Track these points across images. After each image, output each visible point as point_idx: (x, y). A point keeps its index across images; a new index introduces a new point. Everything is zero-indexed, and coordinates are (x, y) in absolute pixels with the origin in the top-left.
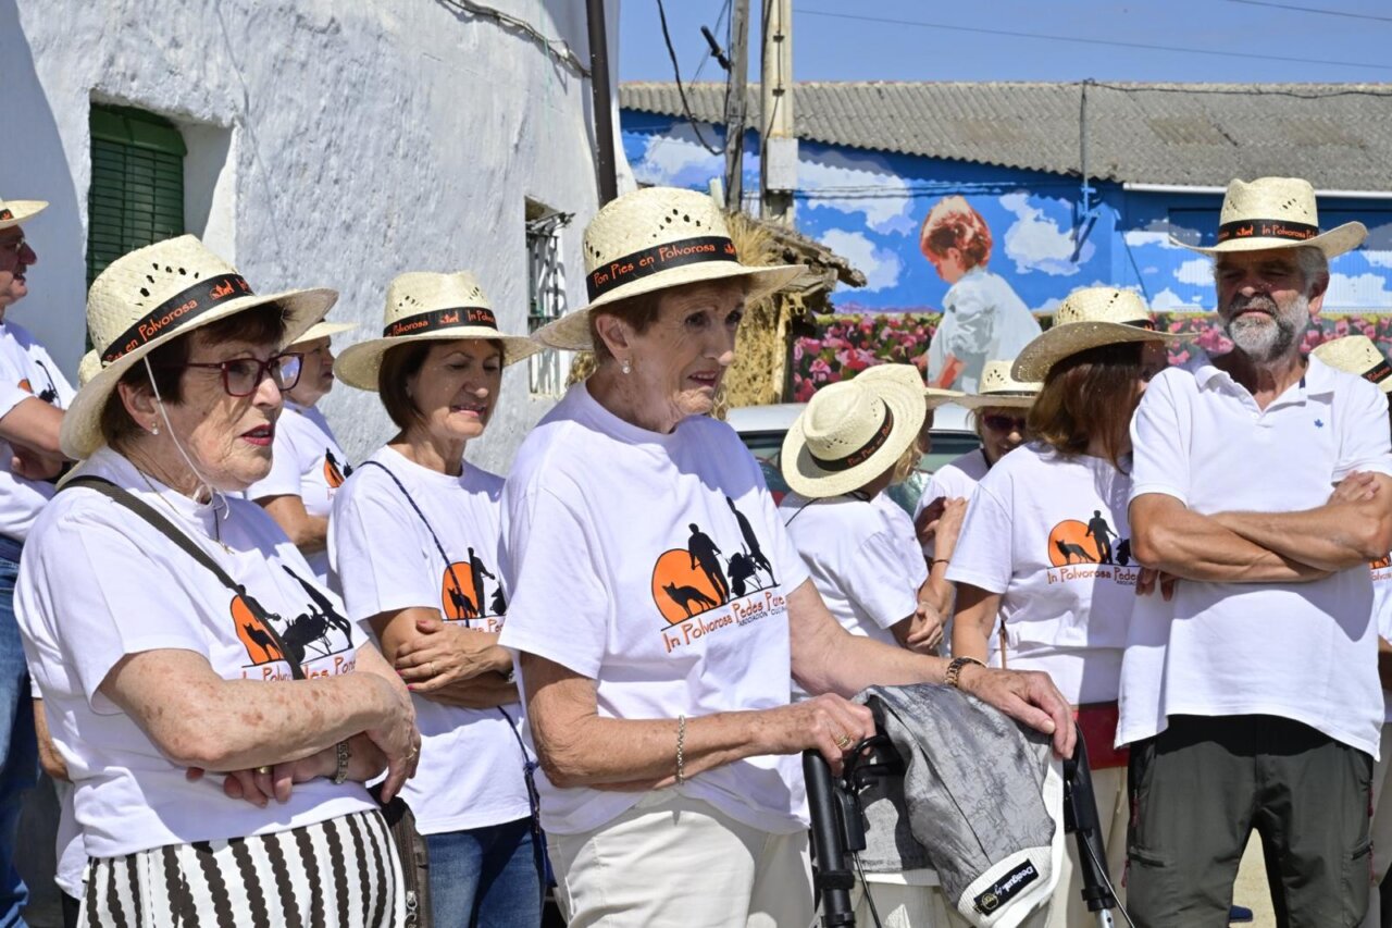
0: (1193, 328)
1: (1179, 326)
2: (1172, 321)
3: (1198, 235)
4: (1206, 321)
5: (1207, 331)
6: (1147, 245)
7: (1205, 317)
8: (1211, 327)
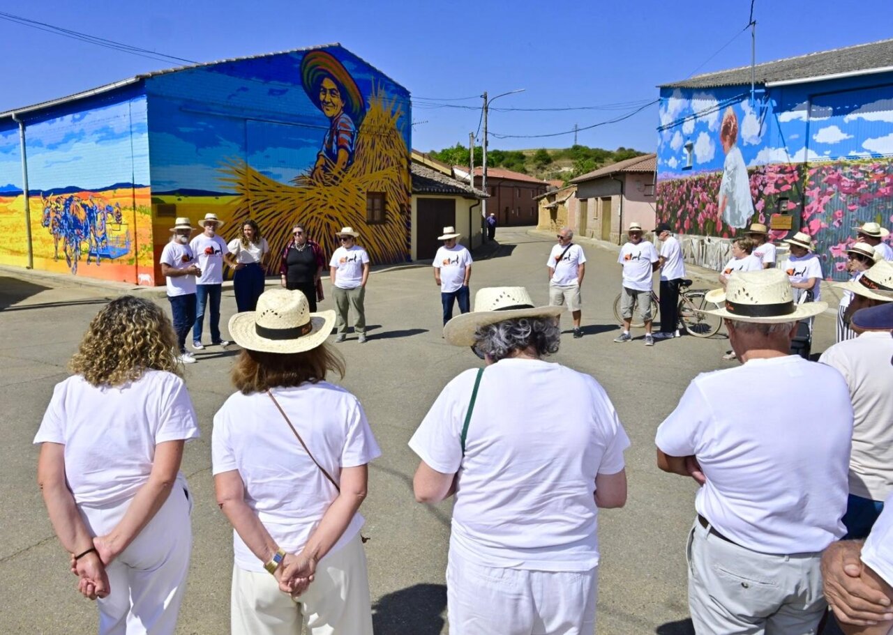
0: (824, 172)
1: (813, 172)
2: (810, 168)
3: (830, 109)
4: (832, 167)
5: (833, 173)
6: (793, 121)
7: (833, 164)
8: (836, 171)
